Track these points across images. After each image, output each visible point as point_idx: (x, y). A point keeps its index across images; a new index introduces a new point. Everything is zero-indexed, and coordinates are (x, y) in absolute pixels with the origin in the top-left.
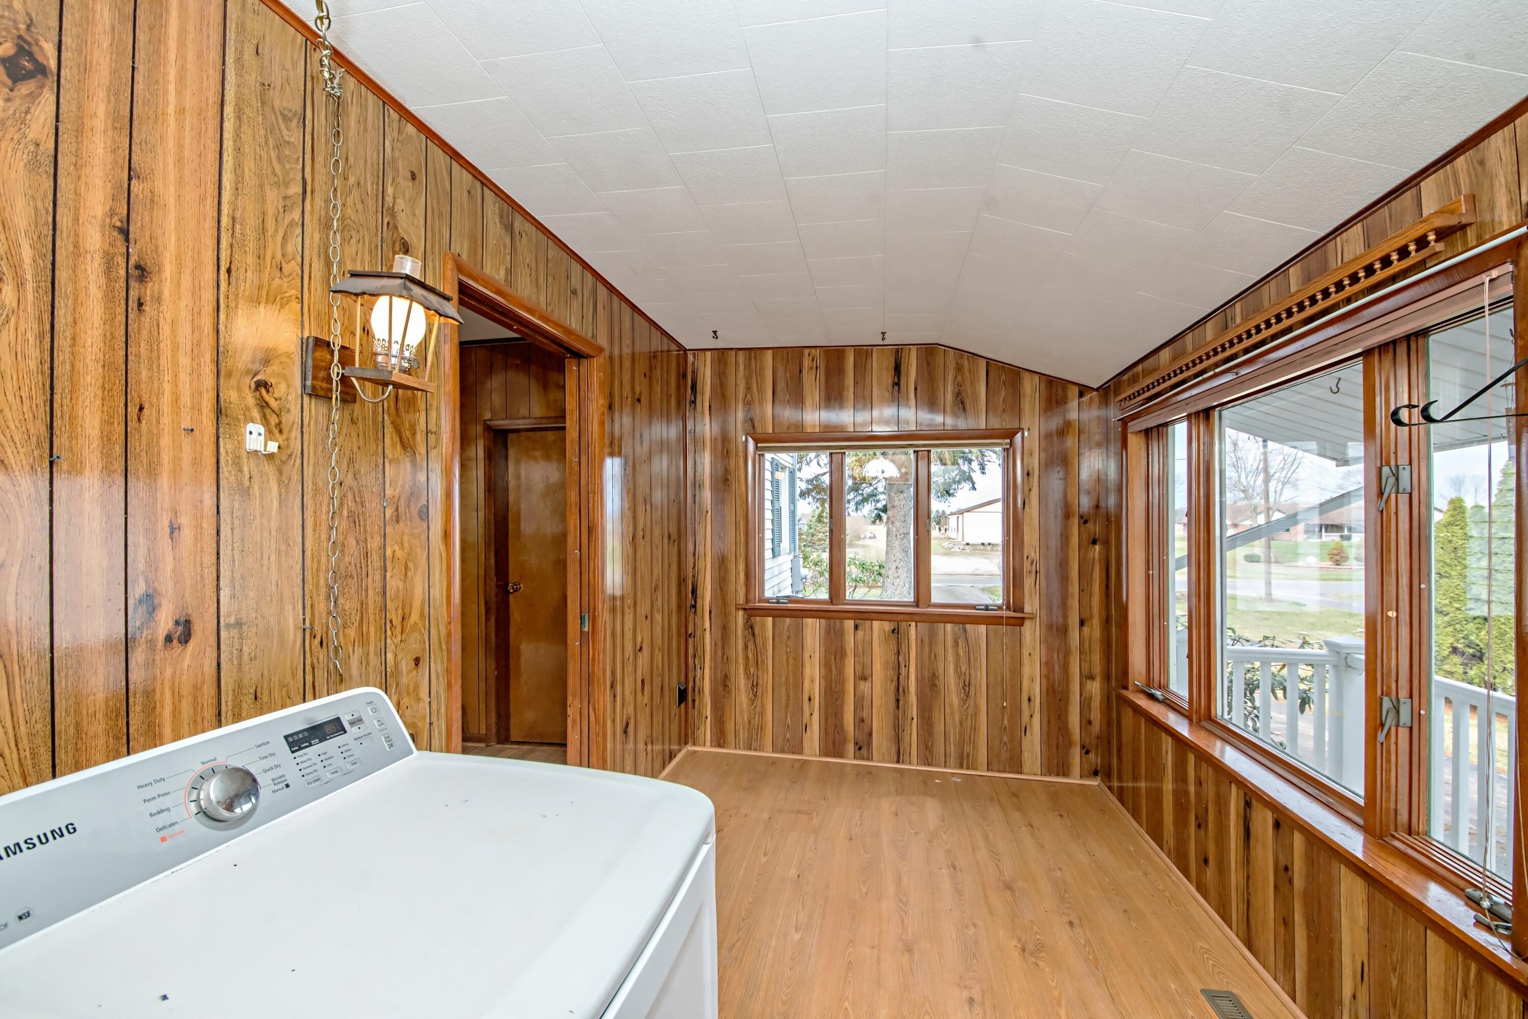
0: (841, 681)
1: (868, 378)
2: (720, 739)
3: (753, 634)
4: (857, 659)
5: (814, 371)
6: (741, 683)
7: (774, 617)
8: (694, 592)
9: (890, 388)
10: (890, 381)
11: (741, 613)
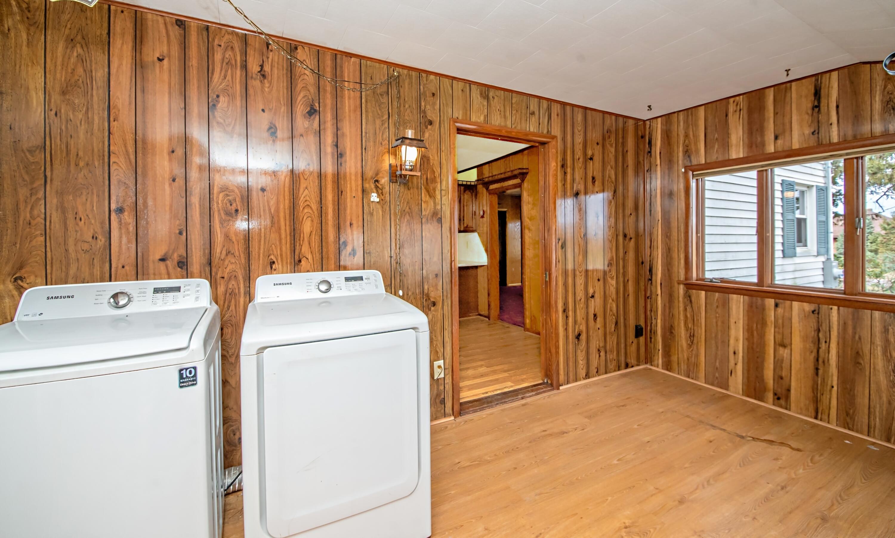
0: (763, 345)
1: (788, 108)
2: (668, 366)
3: (691, 301)
4: (777, 330)
5: (738, 113)
6: (682, 333)
7: (706, 291)
8: (651, 270)
9: (810, 112)
10: (810, 105)
11: (682, 286)
